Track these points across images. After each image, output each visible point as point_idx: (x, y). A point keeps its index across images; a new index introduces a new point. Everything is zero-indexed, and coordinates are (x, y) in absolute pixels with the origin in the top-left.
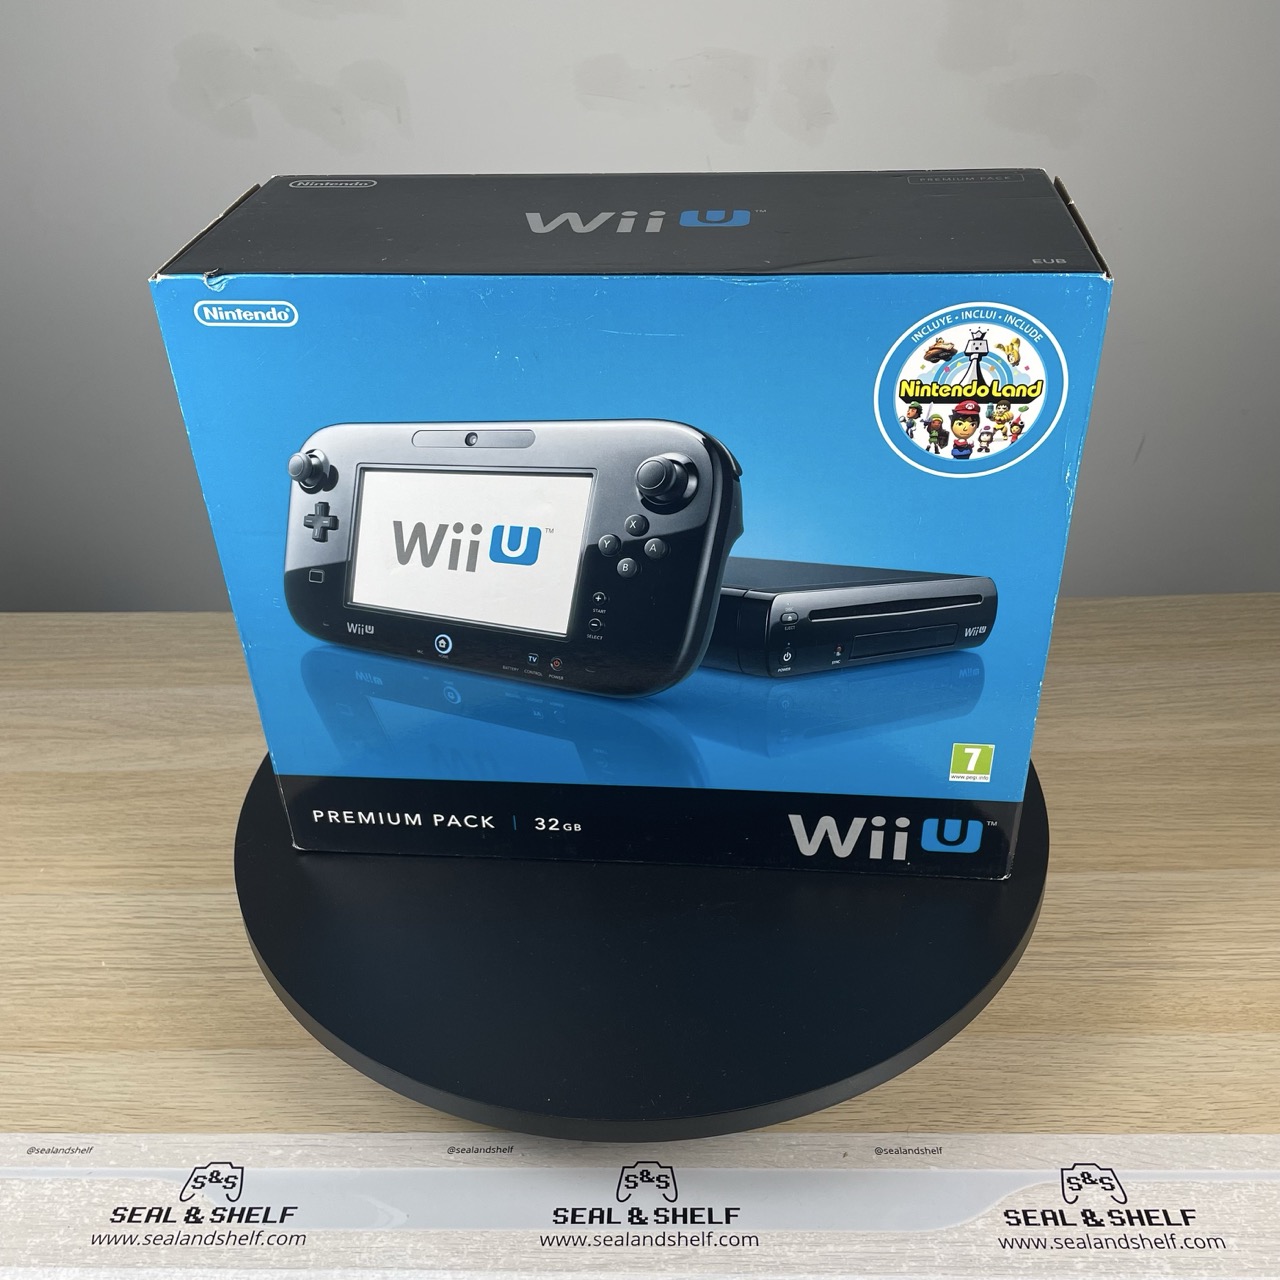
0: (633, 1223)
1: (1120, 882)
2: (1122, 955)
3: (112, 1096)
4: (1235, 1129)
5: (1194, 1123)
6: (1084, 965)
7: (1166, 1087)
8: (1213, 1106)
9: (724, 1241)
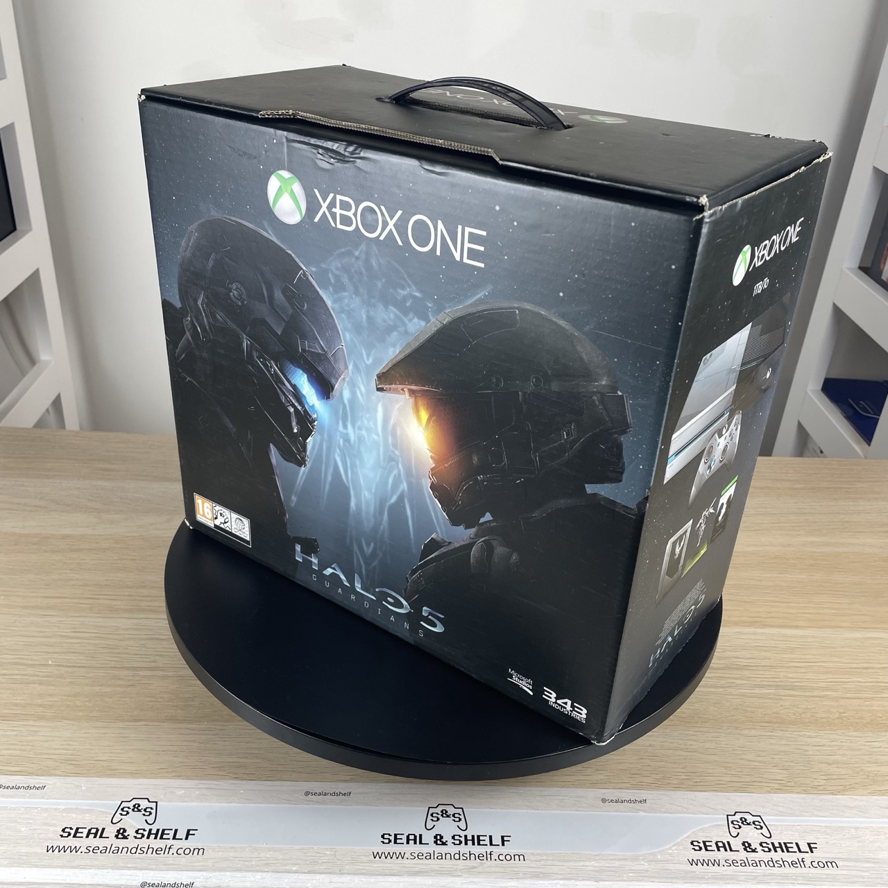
0: (437, 844)
1: (755, 634)
2: (758, 680)
3: (57, 752)
4: (839, 792)
5: (812, 788)
6: (733, 685)
7: (792, 764)
8: (824, 777)
9: (501, 857)
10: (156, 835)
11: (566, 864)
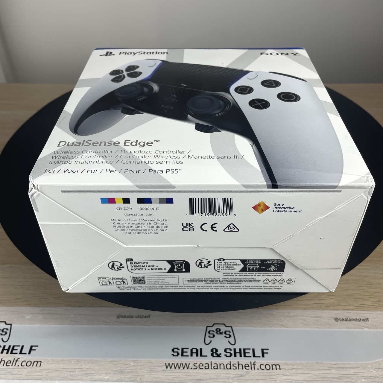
0: (213, 356)
9: (263, 367)
10: (8, 350)
11: (312, 372)
